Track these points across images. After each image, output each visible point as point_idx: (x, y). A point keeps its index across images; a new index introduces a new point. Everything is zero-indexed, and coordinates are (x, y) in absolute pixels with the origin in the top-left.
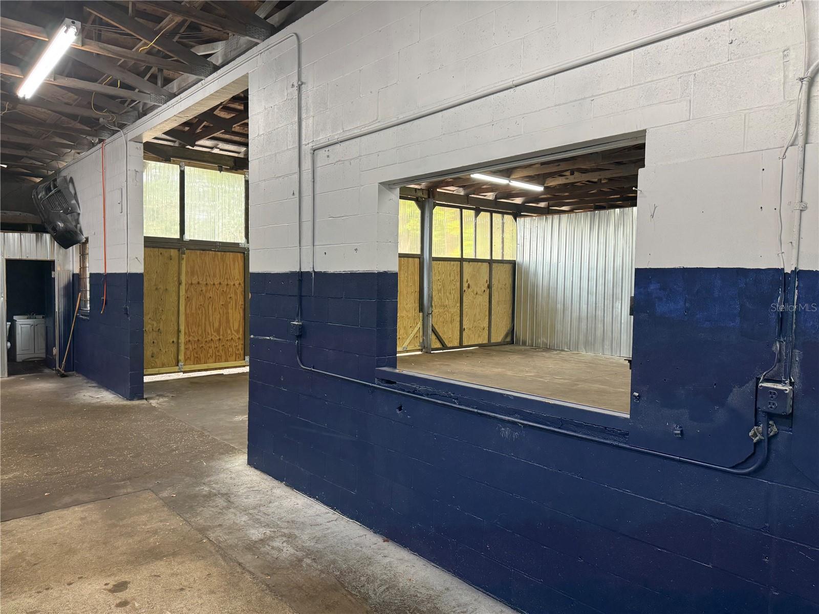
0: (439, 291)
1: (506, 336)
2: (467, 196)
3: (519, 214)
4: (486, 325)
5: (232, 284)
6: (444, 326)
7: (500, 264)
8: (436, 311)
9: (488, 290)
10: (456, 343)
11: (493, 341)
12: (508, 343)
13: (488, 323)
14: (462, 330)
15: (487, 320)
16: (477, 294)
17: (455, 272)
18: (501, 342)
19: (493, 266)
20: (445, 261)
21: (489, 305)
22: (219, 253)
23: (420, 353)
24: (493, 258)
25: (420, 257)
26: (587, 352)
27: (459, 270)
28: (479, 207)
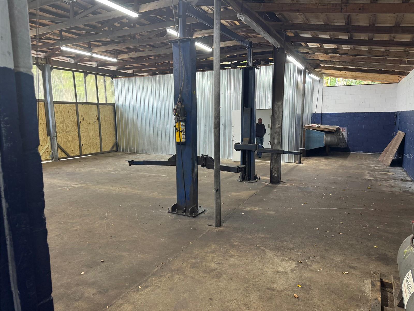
0: (61, 122)
1: (113, 147)
2: (76, 63)
3: (115, 77)
4: (98, 141)
6: (67, 144)
7: (105, 106)
8: (59, 135)
9: (98, 121)
10: (77, 153)
11: (103, 150)
12: (114, 151)
13: (99, 140)
14: (80, 146)
15: (99, 139)
16: (90, 123)
17: (72, 110)
18: (109, 151)
19: (100, 107)
20: (64, 104)
21: (99, 130)
23: (51, 161)
24: (99, 102)
25: (45, 101)
26: (155, 154)
27: (75, 109)
28: (86, 71)
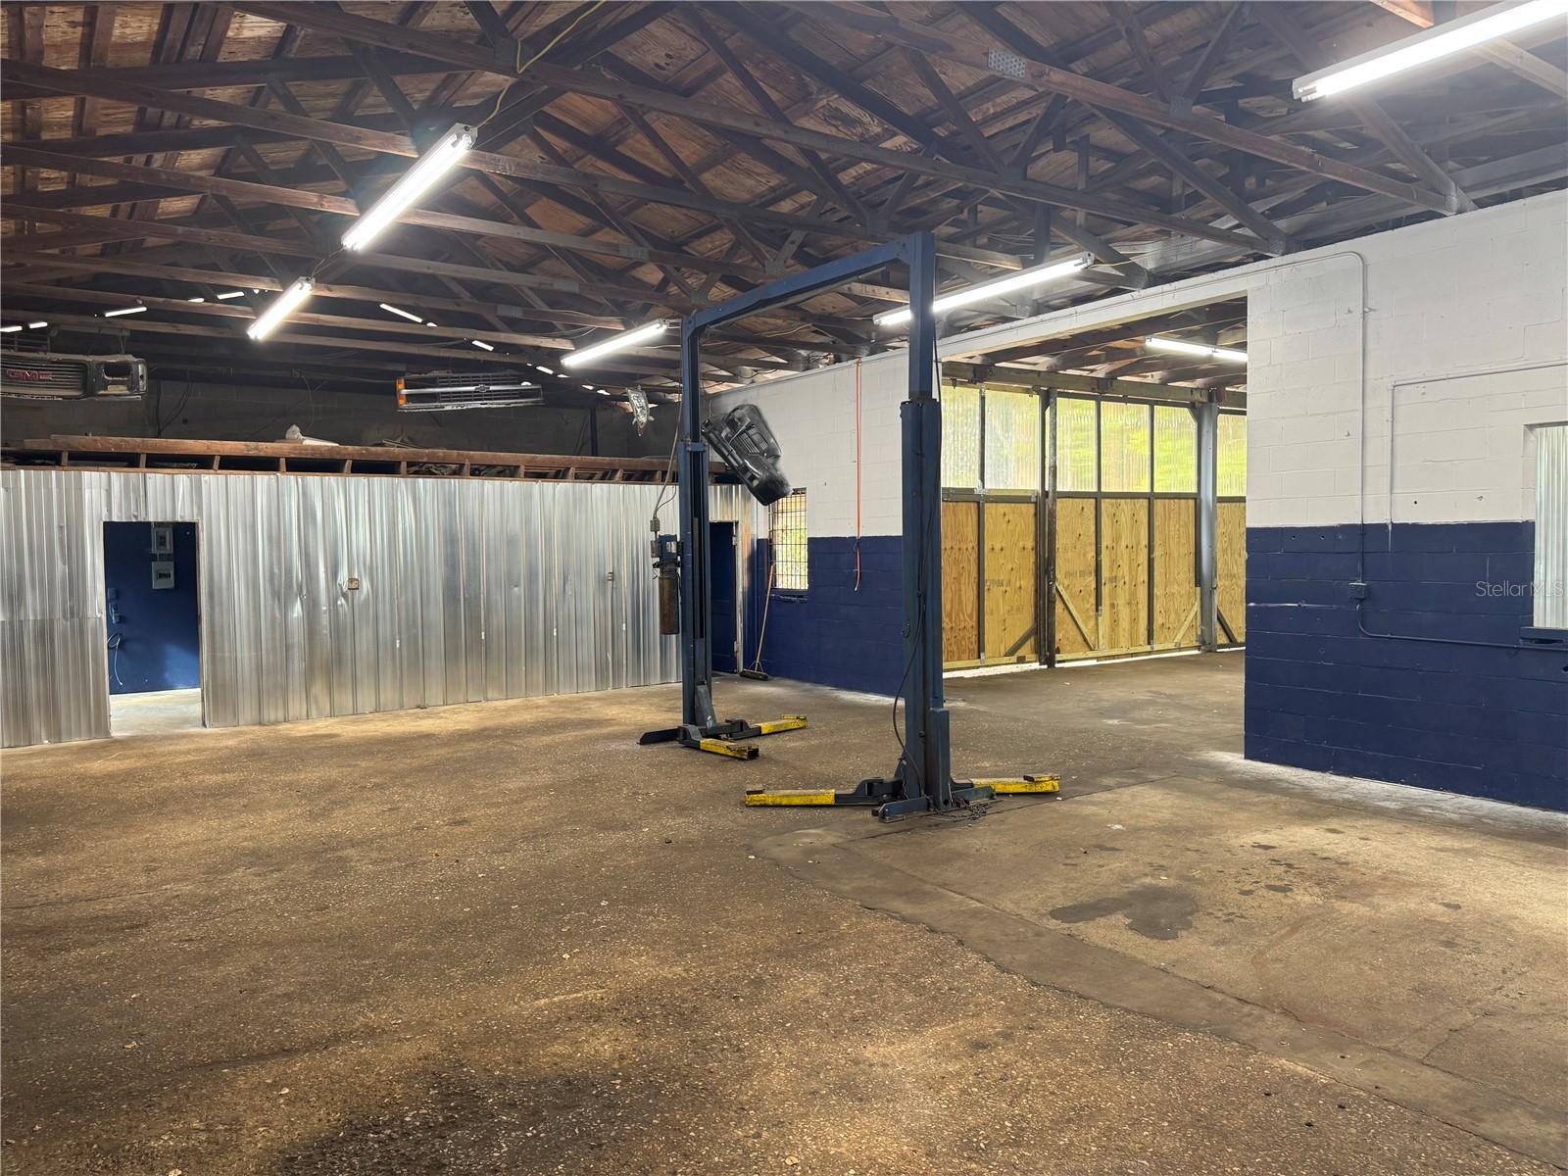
5: (965, 547)
6: (1231, 609)
8: (1220, 583)
22: (951, 504)
23: (1196, 652)
25: (1196, 498)
